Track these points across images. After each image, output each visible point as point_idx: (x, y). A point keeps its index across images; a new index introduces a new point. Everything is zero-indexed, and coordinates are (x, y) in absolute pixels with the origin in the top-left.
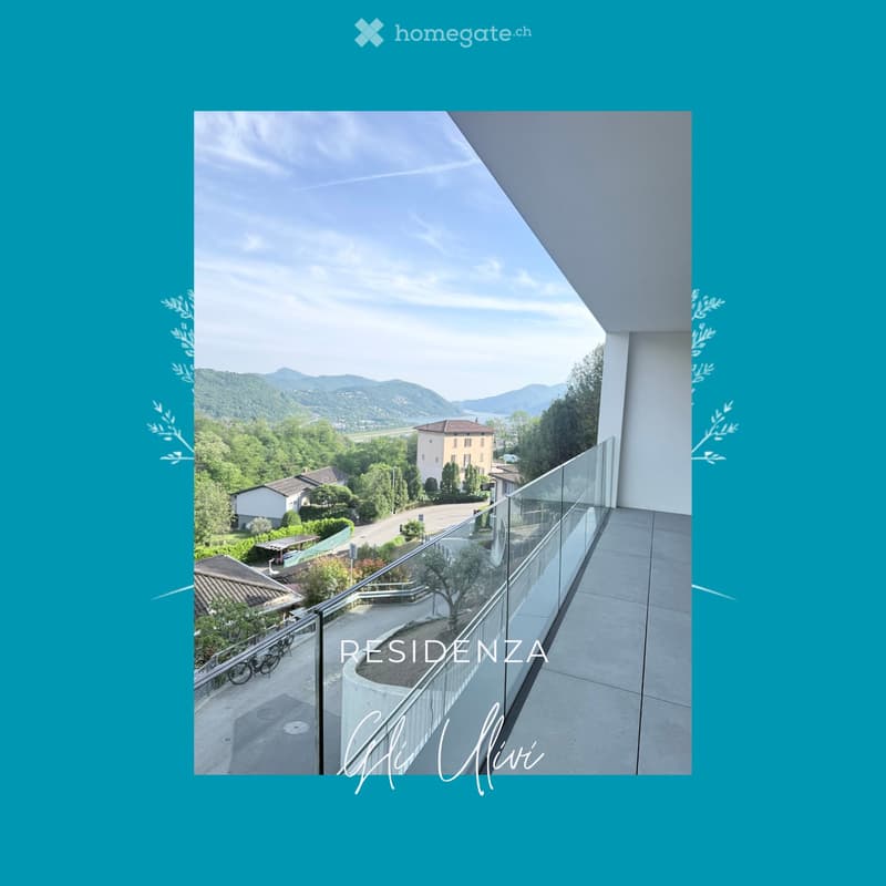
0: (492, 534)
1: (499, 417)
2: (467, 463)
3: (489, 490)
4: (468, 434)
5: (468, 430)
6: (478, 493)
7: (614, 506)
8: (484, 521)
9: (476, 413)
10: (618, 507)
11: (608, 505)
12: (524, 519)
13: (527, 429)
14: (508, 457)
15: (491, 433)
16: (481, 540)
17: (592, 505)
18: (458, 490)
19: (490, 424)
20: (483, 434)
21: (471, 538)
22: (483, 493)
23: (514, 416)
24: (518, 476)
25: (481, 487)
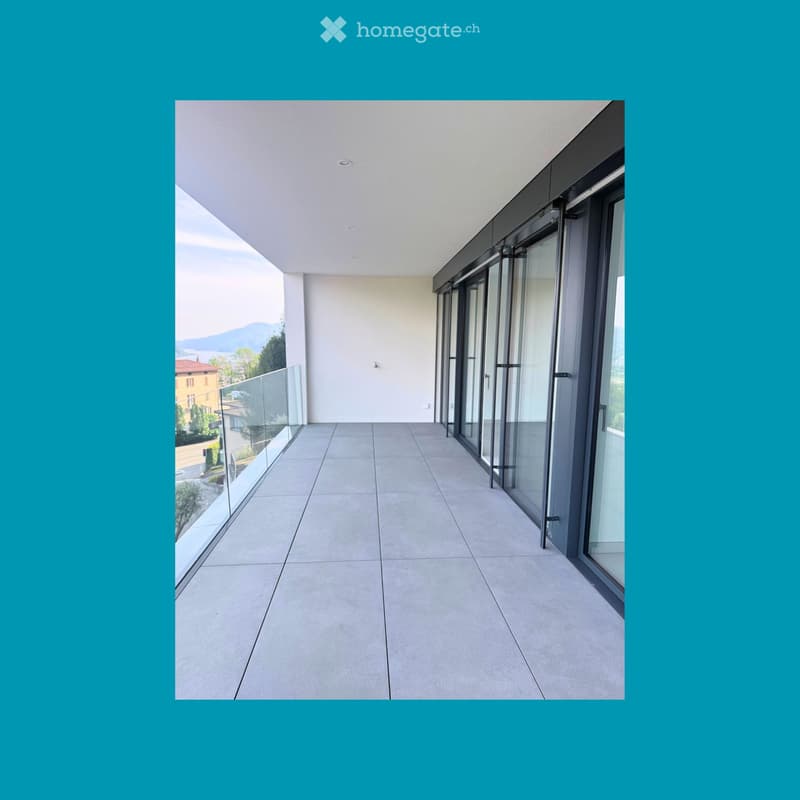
0: (224, 469)
1: (223, 354)
2: (191, 404)
3: (217, 427)
4: (190, 374)
5: (190, 370)
6: (207, 432)
7: (305, 423)
8: (215, 459)
9: (199, 353)
10: (309, 423)
11: (300, 423)
12: (254, 450)
13: (253, 366)
14: (235, 394)
15: (215, 371)
16: (213, 477)
17: (288, 425)
18: (185, 432)
19: (213, 361)
20: (206, 372)
21: (202, 477)
22: (213, 432)
23: (239, 353)
24: (243, 411)
25: (210, 426)
